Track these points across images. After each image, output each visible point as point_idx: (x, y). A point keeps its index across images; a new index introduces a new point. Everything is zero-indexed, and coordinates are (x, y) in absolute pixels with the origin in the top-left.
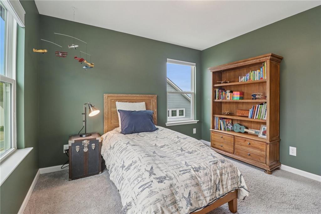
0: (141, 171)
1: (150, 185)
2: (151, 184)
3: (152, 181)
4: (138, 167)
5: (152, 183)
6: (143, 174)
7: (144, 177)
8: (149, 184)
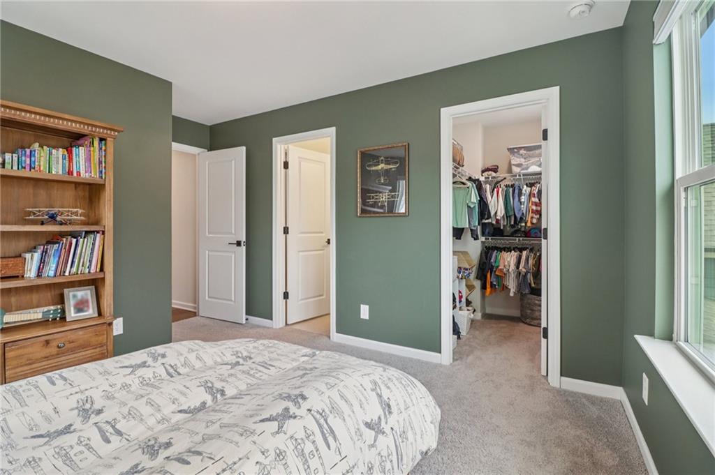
0: (283, 448)
1: (321, 414)
2: (318, 412)
3: (309, 410)
4: (266, 462)
5: (314, 409)
6: (292, 437)
7: (301, 434)
8: (318, 416)
